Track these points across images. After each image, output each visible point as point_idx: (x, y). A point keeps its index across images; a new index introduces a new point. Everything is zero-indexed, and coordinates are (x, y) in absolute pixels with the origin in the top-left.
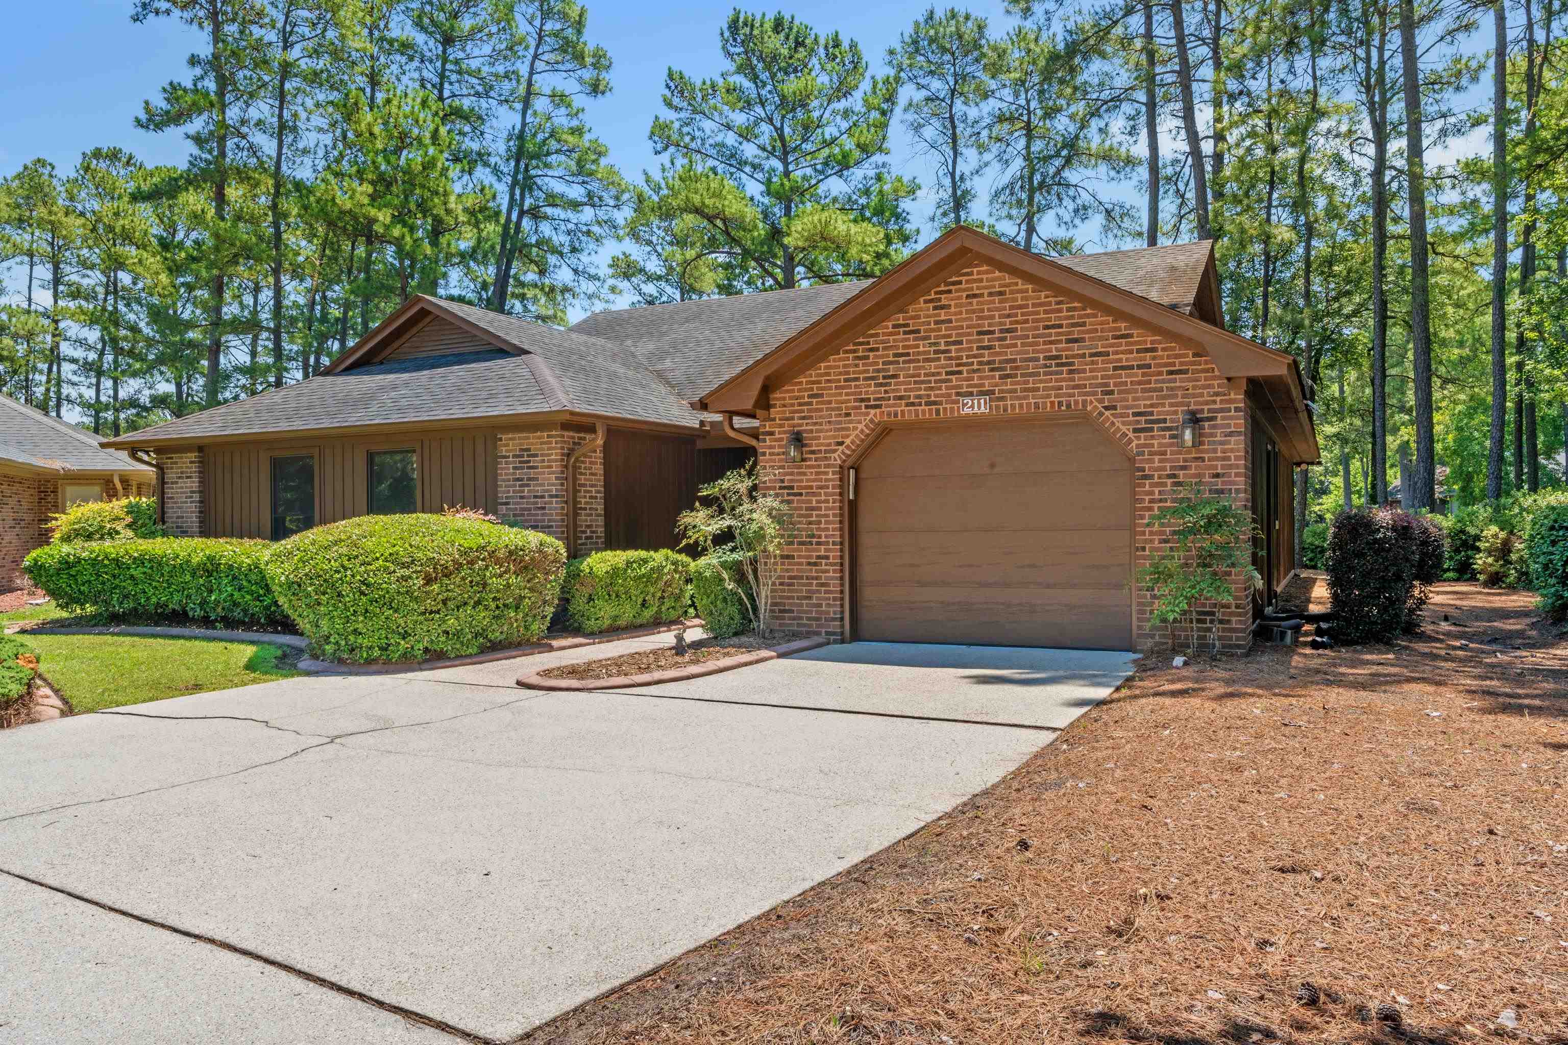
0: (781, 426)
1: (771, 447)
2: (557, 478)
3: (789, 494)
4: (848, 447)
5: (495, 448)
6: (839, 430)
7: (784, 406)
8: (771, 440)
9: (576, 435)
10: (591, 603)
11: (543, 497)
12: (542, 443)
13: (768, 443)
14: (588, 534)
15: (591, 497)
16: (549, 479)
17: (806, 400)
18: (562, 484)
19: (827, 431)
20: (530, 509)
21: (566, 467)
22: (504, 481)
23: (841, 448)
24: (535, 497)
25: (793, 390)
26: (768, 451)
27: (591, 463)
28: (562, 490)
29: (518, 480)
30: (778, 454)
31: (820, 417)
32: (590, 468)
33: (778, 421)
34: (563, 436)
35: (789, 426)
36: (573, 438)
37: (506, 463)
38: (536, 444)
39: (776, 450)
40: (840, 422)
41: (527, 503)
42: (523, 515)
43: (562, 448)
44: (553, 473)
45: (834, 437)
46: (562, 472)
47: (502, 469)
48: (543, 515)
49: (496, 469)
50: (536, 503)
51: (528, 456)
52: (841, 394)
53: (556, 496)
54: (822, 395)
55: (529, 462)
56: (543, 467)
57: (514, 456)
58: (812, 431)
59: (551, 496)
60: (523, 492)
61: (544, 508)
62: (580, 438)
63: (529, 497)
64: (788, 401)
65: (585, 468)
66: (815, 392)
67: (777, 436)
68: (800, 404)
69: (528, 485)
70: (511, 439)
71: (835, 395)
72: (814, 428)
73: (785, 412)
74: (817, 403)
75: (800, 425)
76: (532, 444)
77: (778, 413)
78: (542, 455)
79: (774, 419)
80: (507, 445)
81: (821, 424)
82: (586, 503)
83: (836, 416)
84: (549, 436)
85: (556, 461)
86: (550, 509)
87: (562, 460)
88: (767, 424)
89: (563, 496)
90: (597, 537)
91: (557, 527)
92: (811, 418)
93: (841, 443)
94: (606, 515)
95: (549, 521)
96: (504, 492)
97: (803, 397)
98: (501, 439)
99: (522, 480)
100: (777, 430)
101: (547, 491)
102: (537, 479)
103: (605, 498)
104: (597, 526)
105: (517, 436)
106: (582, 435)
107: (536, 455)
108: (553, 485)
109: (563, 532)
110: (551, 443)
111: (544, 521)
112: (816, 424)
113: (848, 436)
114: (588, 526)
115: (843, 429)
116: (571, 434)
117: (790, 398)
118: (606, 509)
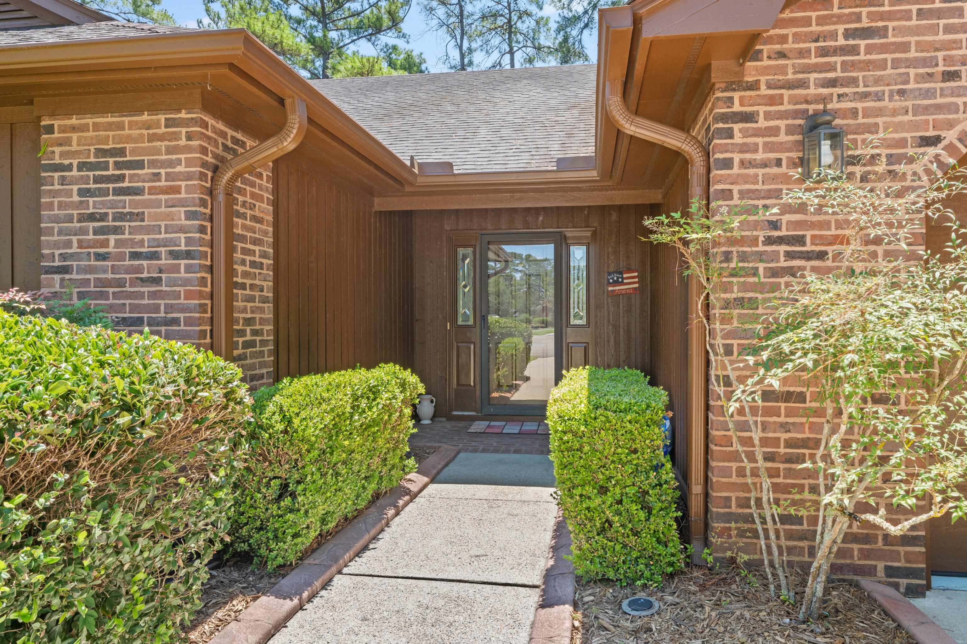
0: (772, 101)
1: (744, 148)
2: (190, 216)
3: (789, 255)
4: (951, 149)
5: (36, 146)
6: (926, 110)
7: (782, 55)
8: (745, 133)
9: (230, 132)
10: (287, 501)
11: (155, 256)
12: (152, 138)
13: (738, 139)
14: (248, 338)
15: (253, 264)
16: (170, 217)
17: (841, 41)
18: (202, 229)
19: (895, 112)
20: (120, 283)
21: (211, 192)
22: (56, 219)
23: (931, 151)
24: (135, 256)
25: (807, 22)
26: (737, 158)
27: (253, 195)
28: (201, 242)
29: (92, 217)
30: (764, 165)
31: (878, 81)
32: (252, 207)
33: (764, 90)
34: (205, 125)
35: (794, 100)
36: (223, 135)
37: (63, 181)
38: (140, 139)
39: (760, 156)
40: (929, 94)
41: (114, 270)
42: (103, 295)
43: (204, 150)
44: (181, 203)
45: (915, 126)
46: (203, 203)
47: (55, 194)
48: (153, 295)
49: (38, 194)
50: (139, 269)
51: (118, 166)
52: (934, 30)
53: (188, 255)
54: (883, 32)
55: (121, 178)
56: (153, 190)
57: (82, 166)
58: (854, 113)
59: (174, 255)
60: (104, 245)
61: (157, 281)
62: (236, 141)
63: (121, 257)
64: (790, 45)
65: (244, 204)
66: (865, 23)
67: (762, 123)
68: (824, 52)
69: (116, 230)
70: (74, 129)
71: (917, 30)
72: (859, 105)
73: (783, 70)
74: (869, 49)
75: (824, 100)
76: (130, 139)
77: (766, 70)
78: (153, 164)
79: (754, 86)
80: (67, 142)
81: (879, 97)
82: (246, 274)
83: (921, 78)
84: (169, 123)
85: (189, 177)
86: (172, 283)
87: (202, 176)
88: (736, 96)
89: (204, 255)
90: (264, 343)
91: (189, 322)
92: (854, 82)
93: (934, 141)
94: (276, 301)
95: (169, 308)
96: (56, 245)
97: (833, 35)
98: (50, 129)
99: (103, 217)
100: (762, 109)
101: (165, 243)
102: (140, 217)
103: (276, 269)
104: (262, 321)
105: (89, 121)
106: (239, 136)
107: (140, 165)
108: (182, 229)
109: (202, 334)
110: (175, 136)
111: (156, 309)
112: (865, 96)
113: (950, 125)
114: (249, 322)
115: (939, 108)
116: (221, 126)
117: (797, 38)
118: (276, 290)
